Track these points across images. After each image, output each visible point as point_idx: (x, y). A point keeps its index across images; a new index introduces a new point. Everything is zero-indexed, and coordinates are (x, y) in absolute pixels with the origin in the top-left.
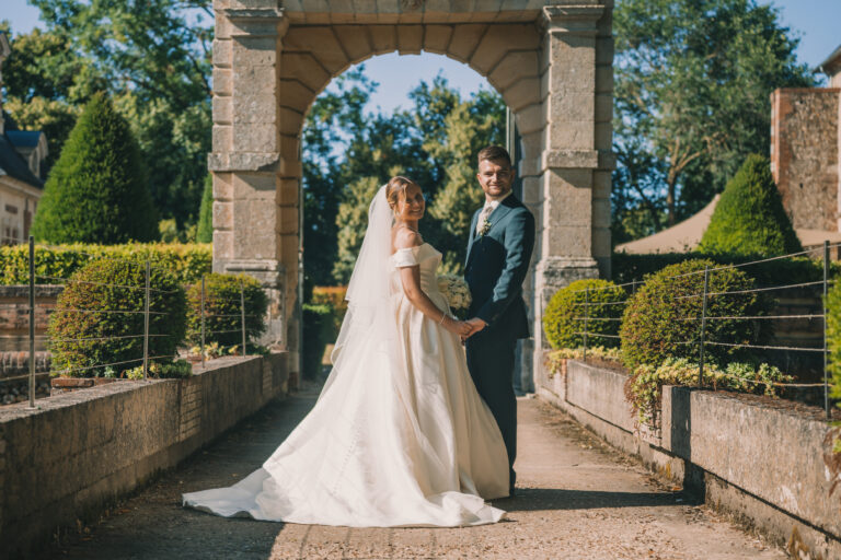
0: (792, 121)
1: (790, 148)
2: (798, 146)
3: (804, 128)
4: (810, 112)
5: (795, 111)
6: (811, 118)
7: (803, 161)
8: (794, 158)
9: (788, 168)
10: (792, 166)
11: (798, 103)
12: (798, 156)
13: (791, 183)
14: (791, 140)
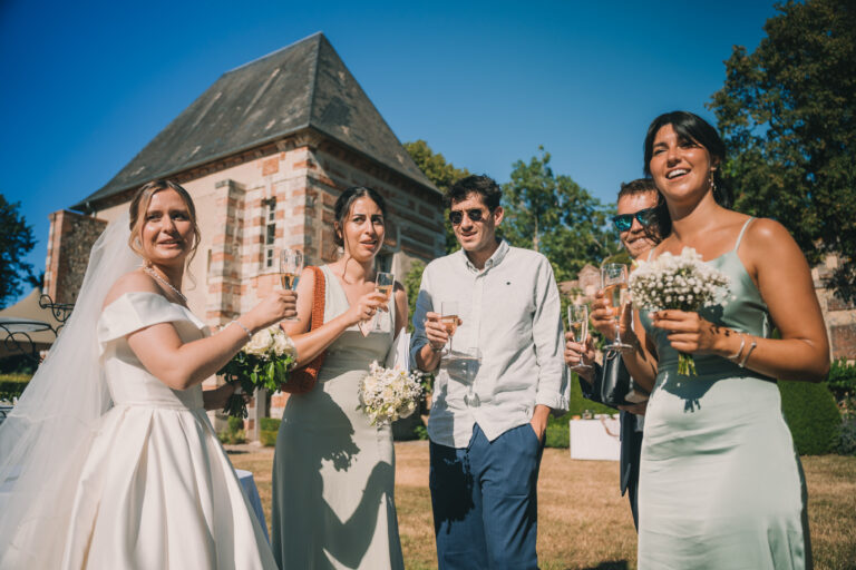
0: (70, 238)
1: (68, 261)
2: (74, 261)
3: (80, 247)
4: (85, 235)
5: (74, 231)
6: (86, 240)
7: (76, 275)
8: (70, 271)
9: (65, 278)
10: (68, 277)
11: (76, 225)
12: (73, 269)
13: (66, 292)
14: (69, 255)
